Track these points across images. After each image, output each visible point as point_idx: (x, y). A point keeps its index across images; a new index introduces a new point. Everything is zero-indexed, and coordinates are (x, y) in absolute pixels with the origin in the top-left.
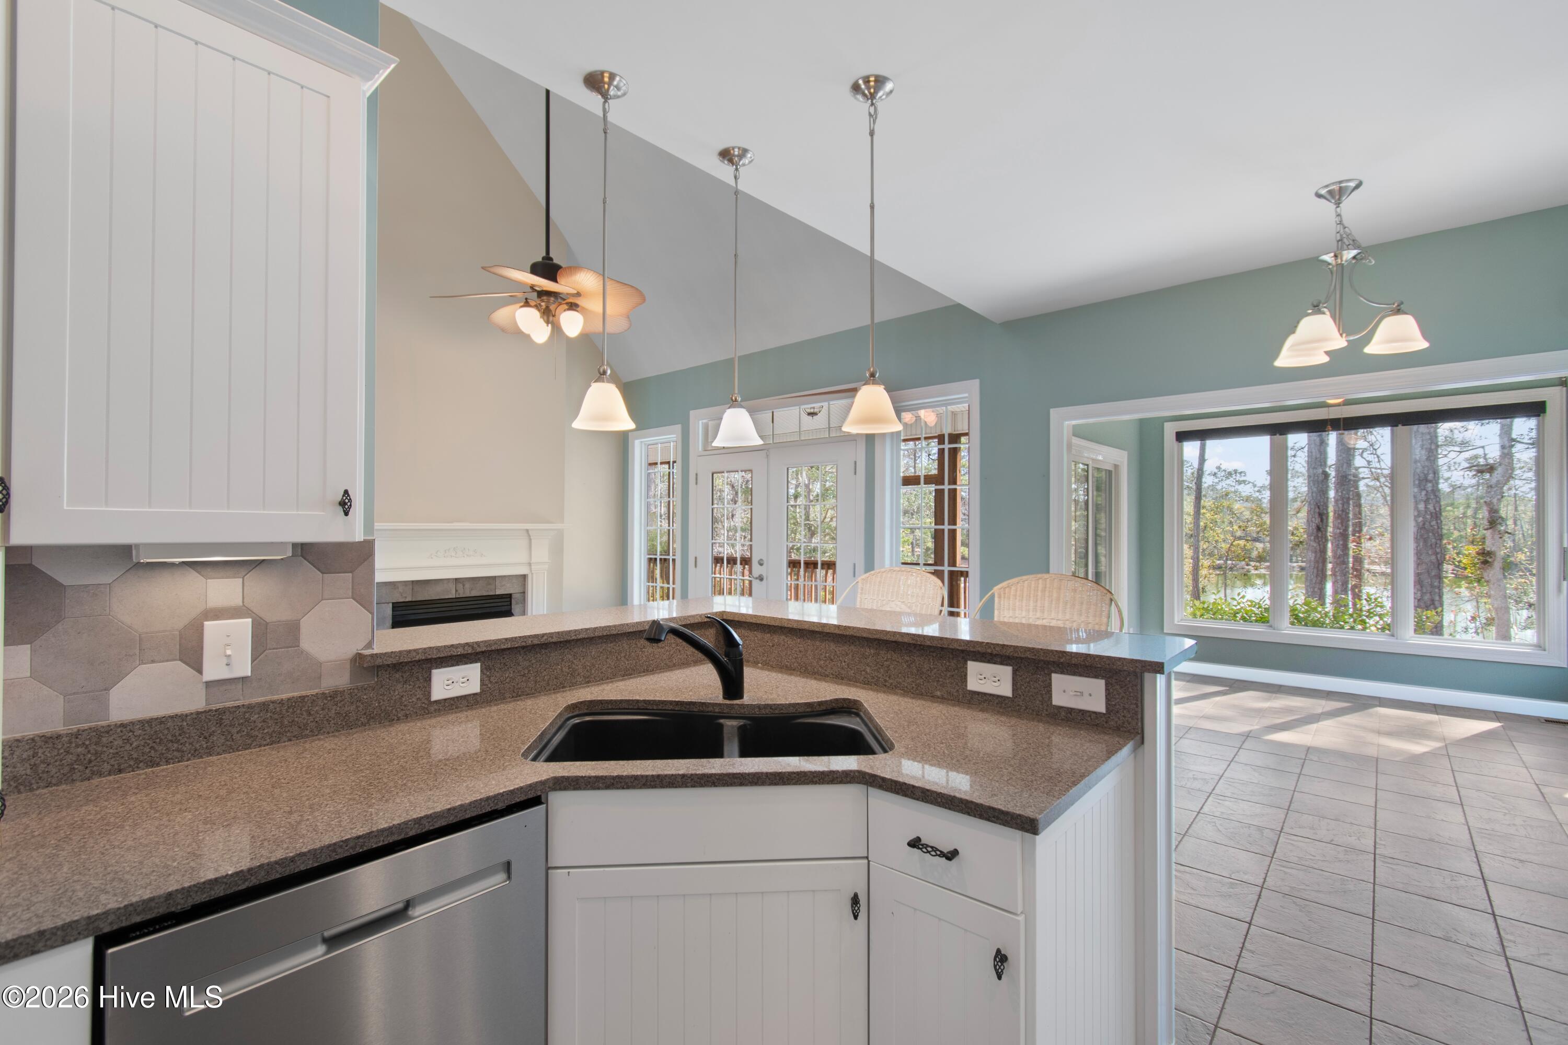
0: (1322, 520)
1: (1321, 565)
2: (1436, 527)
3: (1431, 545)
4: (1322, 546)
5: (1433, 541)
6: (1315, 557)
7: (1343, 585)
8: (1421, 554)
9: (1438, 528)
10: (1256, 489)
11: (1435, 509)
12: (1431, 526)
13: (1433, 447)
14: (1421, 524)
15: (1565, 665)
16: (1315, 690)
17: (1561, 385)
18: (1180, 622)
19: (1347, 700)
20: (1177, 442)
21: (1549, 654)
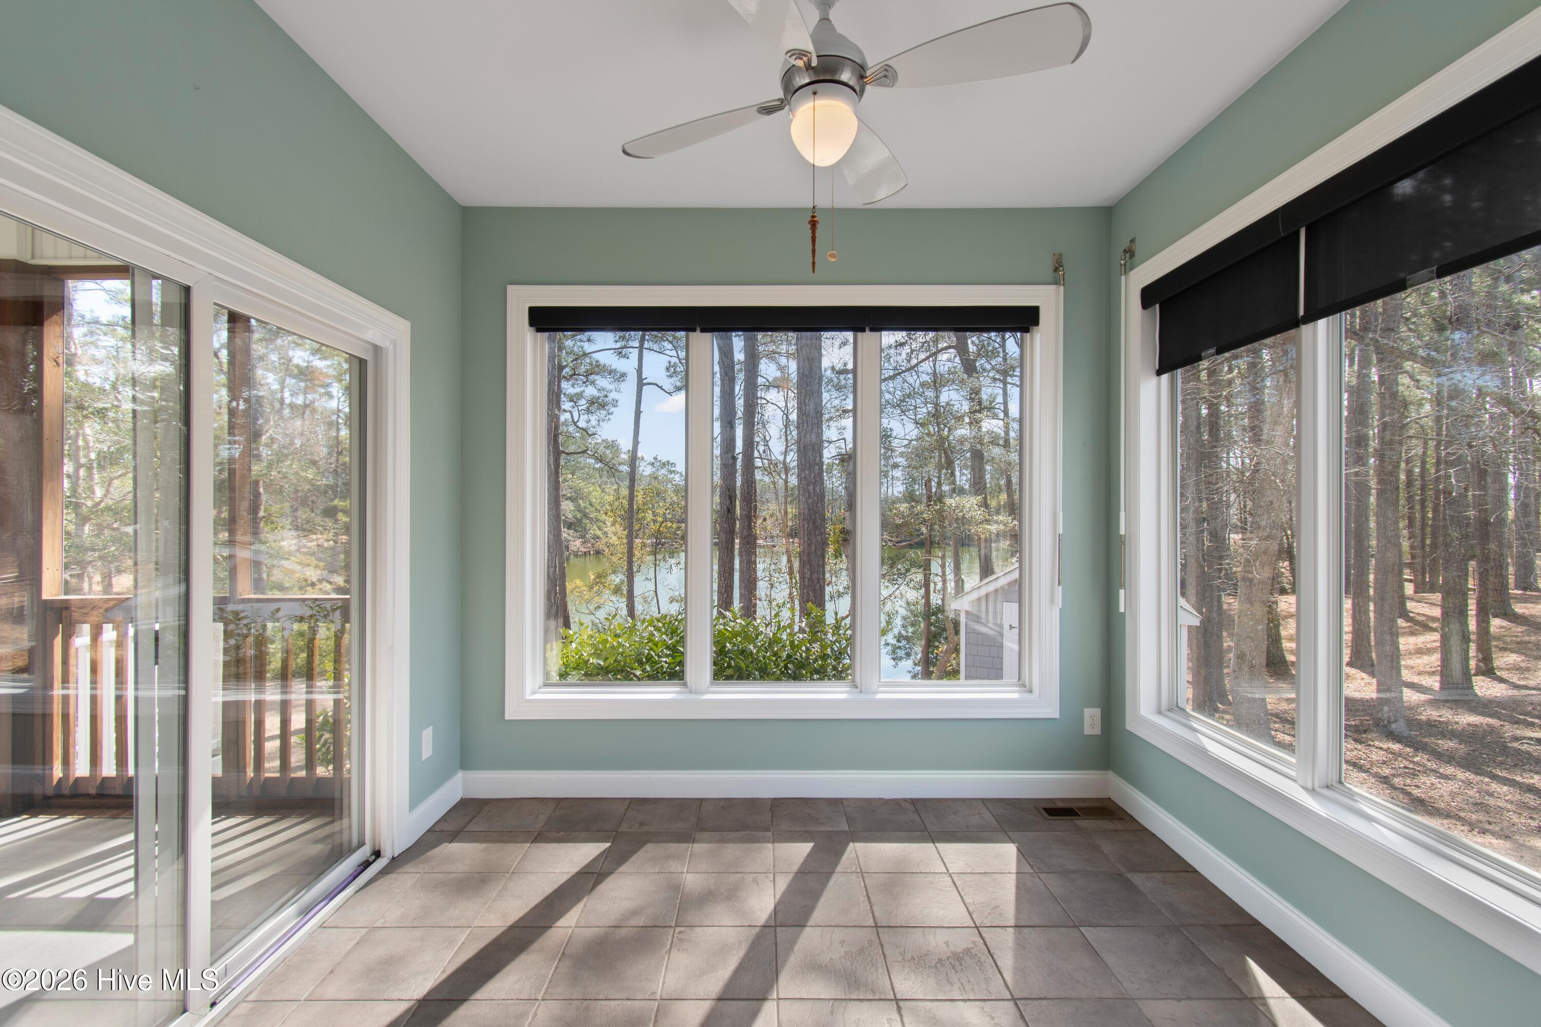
5: (819, 521)
9: (823, 510)
12: (818, 508)
15: (1058, 716)
16: (752, 804)
17: (1056, 283)
18: (534, 693)
19: (803, 829)
20: (533, 329)
21: (1040, 698)
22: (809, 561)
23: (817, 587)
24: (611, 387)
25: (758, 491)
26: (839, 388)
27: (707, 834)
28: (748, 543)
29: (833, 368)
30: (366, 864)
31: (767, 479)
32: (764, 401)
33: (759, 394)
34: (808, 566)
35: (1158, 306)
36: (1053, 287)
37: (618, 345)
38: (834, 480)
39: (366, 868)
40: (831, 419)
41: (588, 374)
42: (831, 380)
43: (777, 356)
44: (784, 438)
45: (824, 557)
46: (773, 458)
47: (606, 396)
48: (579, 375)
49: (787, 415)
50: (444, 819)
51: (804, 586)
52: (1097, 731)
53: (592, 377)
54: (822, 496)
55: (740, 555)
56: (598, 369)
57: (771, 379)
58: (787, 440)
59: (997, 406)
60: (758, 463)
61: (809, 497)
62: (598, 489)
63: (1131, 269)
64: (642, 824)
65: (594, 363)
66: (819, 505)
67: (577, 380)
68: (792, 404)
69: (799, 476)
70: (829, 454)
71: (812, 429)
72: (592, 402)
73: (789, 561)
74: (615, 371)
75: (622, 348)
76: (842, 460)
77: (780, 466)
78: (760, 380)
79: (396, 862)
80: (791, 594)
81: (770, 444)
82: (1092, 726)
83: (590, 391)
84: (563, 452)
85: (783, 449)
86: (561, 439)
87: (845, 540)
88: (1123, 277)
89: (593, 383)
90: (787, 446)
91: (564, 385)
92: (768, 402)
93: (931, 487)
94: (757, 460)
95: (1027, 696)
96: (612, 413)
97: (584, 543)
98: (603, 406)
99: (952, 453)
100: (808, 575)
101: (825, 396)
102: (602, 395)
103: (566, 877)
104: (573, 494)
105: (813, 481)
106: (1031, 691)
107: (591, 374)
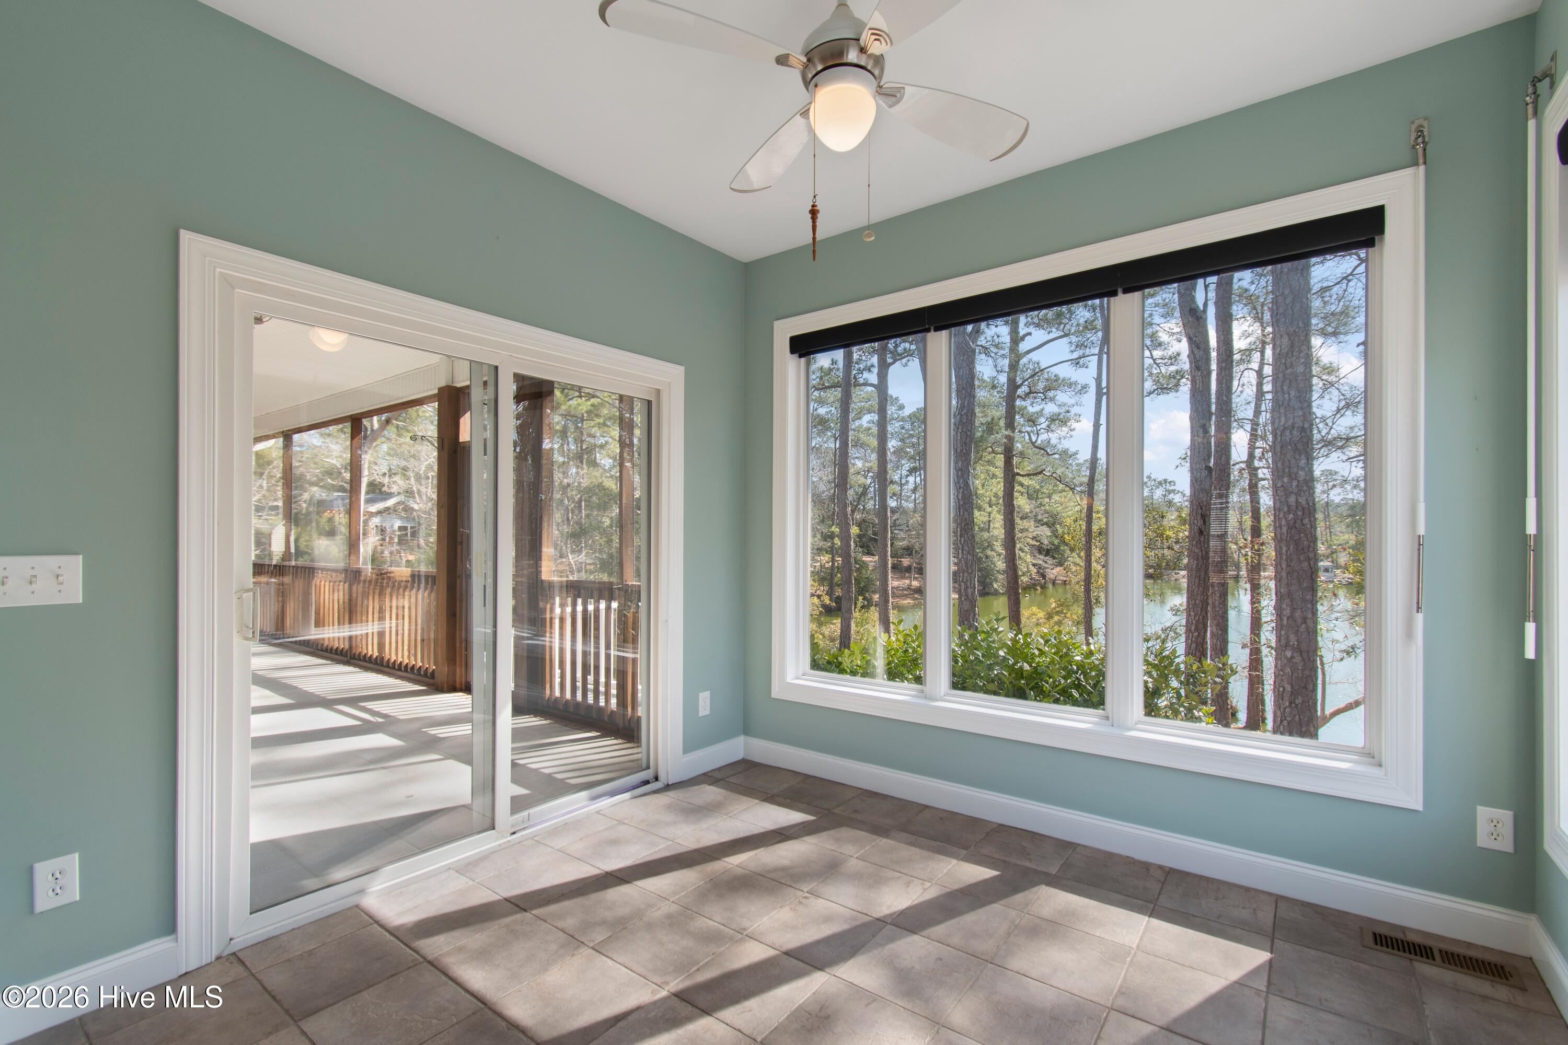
0: (1204, 522)
1: (1203, 574)
2: (1309, 526)
3: (1303, 549)
4: (1204, 553)
5: (1306, 543)
6: (1197, 565)
7: (1220, 597)
8: (1291, 561)
9: (1312, 527)
11: (1308, 504)
12: (1303, 525)
13: (1306, 426)
14: (1291, 523)
15: (1418, 806)
16: (973, 823)
17: (1413, 163)
18: (798, 678)
19: (1003, 858)
20: (796, 356)
21: (1386, 775)
22: (1290, 595)
24: (1071, 401)
27: (904, 835)
30: (647, 782)
34: (1287, 601)
36: (1409, 171)
37: (1075, 355)
39: (645, 785)
41: (1048, 389)
47: (1068, 412)
48: (1036, 392)
50: (719, 769)
51: (1282, 626)
52: (1507, 845)
53: (1051, 394)
56: (1055, 384)
61: (1289, 512)
64: (855, 811)
65: (1052, 378)
66: (1306, 521)
67: (1035, 398)
72: (1053, 419)
74: (1076, 383)
75: (1080, 358)
79: (668, 787)
82: (1494, 835)
83: (1050, 408)
84: (1018, 474)
86: (1014, 460)
88: (1531, 122)
89: (1052, 399)
91: (1020, 405)
95: (1375, 771)
96: (1074, 430)
97: (1063, 570)
98: (1064, 422)
100: (1287, 612)
102: (1063, 410)
103: (762, 830)
104: (1050, 519)
105: (1295, 491)
106: (1380, 765)
107: (1049, 390)
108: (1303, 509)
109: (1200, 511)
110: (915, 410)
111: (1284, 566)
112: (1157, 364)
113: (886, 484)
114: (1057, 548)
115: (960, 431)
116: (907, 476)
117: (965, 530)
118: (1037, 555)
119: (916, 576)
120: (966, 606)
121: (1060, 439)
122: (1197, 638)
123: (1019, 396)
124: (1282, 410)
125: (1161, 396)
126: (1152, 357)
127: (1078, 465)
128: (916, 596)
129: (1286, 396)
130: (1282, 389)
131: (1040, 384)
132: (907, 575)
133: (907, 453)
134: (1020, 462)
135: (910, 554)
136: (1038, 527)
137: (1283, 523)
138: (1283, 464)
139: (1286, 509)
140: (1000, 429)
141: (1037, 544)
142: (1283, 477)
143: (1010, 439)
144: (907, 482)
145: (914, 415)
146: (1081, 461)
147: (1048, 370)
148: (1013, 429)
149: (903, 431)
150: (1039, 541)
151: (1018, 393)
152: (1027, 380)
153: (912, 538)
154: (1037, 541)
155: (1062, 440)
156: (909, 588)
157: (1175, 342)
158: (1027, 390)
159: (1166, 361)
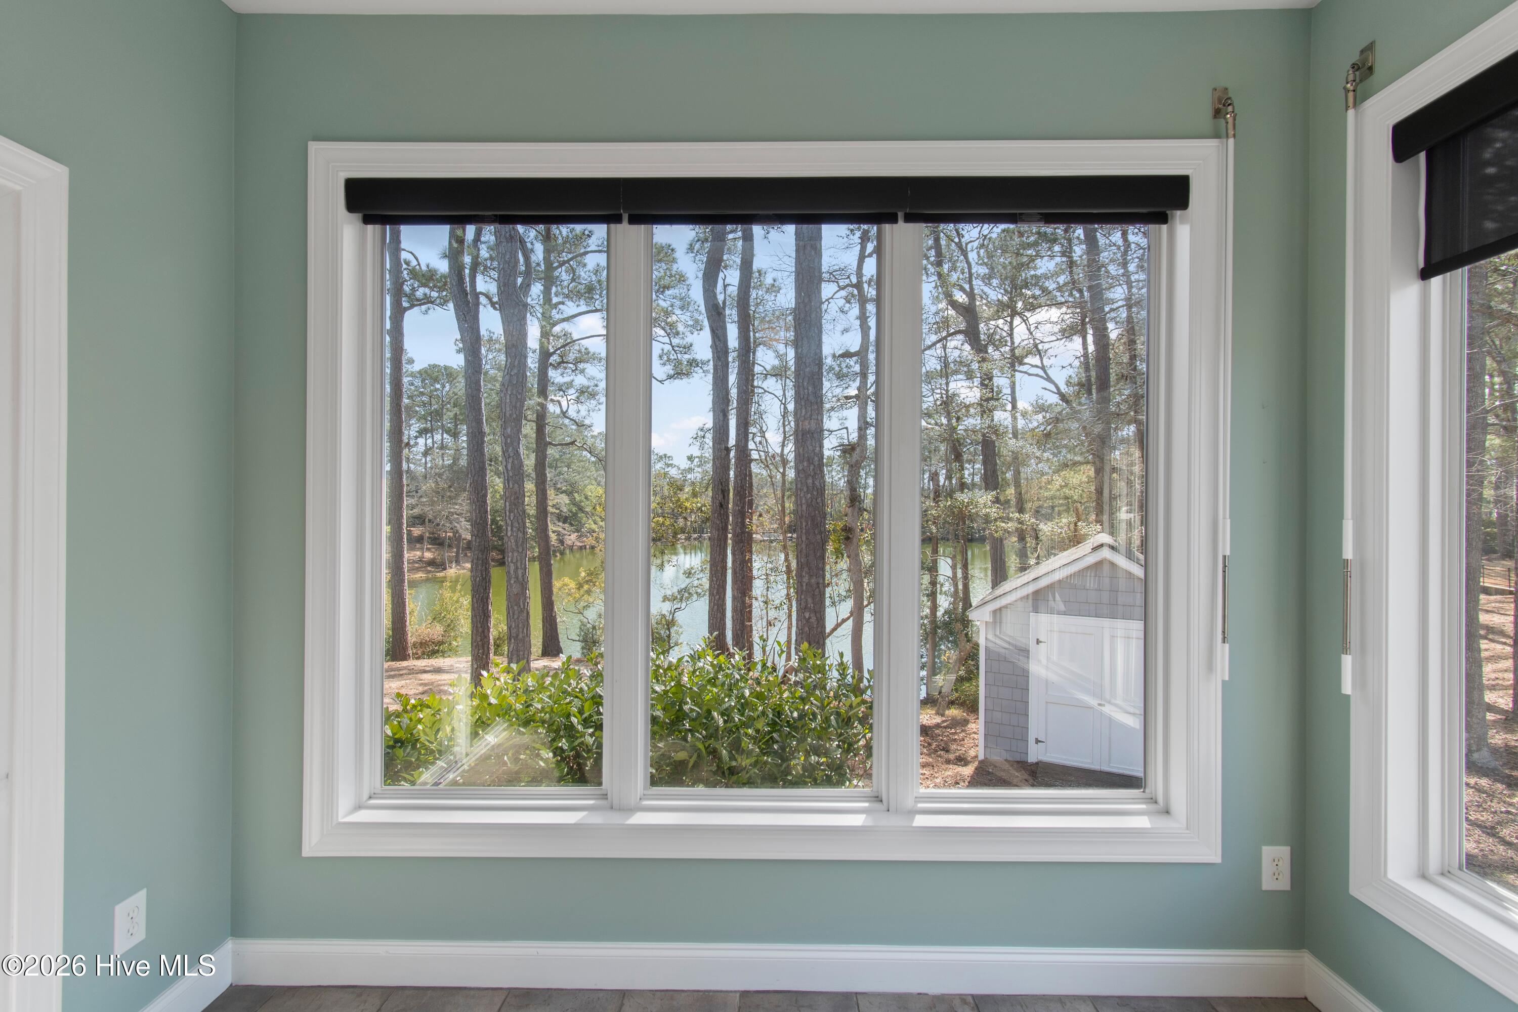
0: (724, 497)
1: (722, 543)
2: (821, 505)
3: (817, 524)
4: (724, 523)
5: (819, 519)
6: (718, 535)
7: (740, 564)
8: (809, 535)
9: (823, 506)
10: (680, 472)
11: (821, 485)
12: (817, 503)
14: (809, 501)
15: (1217, 859)
17: (1217, 136)
18: (359, 807)
20: (356, 217)
21: (1187, 829)
22: (808, 564)
23: (817, 592)
25: (755, 485)
26: (840, 376)
28: (741, 541)
29: (834, 356)
31: (764, 472)
32: (761, 391)
33: (756, 384)
34: (806, 569)
35: (1422, 156)
36: (1213, 143)
38: (834, 474)
40: (833, 409)
41: (577, 361)
42: (831, 369)
43: (774, 343)
44: (782, 429)
45: (824, 559)
46: (770, 450)
48: (567, 363)
49: (784, 404)
52: (1284, 883)
53: (581, 366)
54: (821, 491)
55: (733, 554)
57: (768, 367)
58: (784, 432)
59: (1004, 397)
60: (755, 455)
62: (594, 482)
63: (1365, 98)
65: (583, 350)
66: (819, 500)
67: (565, 368)
68: (790, 393)
69: (796, 468)
70: (830, 446)
71: (811, 415)
72: (582, 391)
73: (786, 559)
76: (844, 452)
77: (778, 459)
78: (757, 369)
80: (788, 595)
81: (767, 435)
82: (1276, 876)
83: (580, 380)
84: (550, 443)
85: (780, 439)
86: (548, 429)
87: (847, 538)
88: (1351, 113)
89: (582, 371)
90: (785, 438)
91: (551, 373)
92: (765, 391)
93: (938, 481)
94: (753, 452)
95: (1163, 823)
97: (580, 537)
98: (592, 395)
99: (960, 445)
101: (826, 384)
102: (592, 384)
104: (568, 487)
105: (812, 474)
106: (1167, 812)
107: (580, 362)
108: (817, 489)
109: (720, 487)
110: (427, 366)
111: (804, 539)
112: (675, 351)
113: (401, 446)
114: (575, 515)
115: (509, 392)
116: (416, 437)
117: (515, 505)
118: (556, 522)
119: (429, 546)
120: (516, 589)
121: (589, 411)
122: (718, 601)
123: (551, 364)
124: (803, 403)
125: (676, 381)
126: (671, 344)
127: (592, 437)
128: (429, 568)
129: (806, 391)
130: (803, 385)
131: (571, 354)
132: (418, 546)
133: (417, 412)
134: (552, 432)
135: (423, 523)
136: (557, 495)
137: (804, 501)
138: (803, 450)
139: (805, 489)
140: (533, 396)
141: (558, 511)
142: (803, 461)
143: (543, 407)
144: (417, 444)
145: (426, 372)
146: (595, 433)
147: (580, 341)
148: (546, 398)
149: (412, 388)
150: (559, 509)
151: (550, 361)
152: (559, 349)
153: (424, 505)
154: (557, 509)
155: (591, 413)
156: (421, 560)
157: (688, 334)
158: (558, 359)
159: (681, 349)
